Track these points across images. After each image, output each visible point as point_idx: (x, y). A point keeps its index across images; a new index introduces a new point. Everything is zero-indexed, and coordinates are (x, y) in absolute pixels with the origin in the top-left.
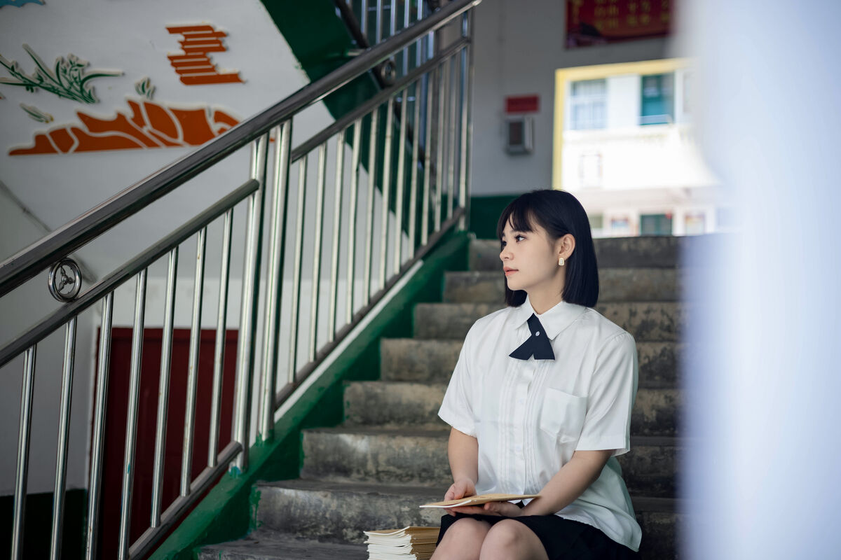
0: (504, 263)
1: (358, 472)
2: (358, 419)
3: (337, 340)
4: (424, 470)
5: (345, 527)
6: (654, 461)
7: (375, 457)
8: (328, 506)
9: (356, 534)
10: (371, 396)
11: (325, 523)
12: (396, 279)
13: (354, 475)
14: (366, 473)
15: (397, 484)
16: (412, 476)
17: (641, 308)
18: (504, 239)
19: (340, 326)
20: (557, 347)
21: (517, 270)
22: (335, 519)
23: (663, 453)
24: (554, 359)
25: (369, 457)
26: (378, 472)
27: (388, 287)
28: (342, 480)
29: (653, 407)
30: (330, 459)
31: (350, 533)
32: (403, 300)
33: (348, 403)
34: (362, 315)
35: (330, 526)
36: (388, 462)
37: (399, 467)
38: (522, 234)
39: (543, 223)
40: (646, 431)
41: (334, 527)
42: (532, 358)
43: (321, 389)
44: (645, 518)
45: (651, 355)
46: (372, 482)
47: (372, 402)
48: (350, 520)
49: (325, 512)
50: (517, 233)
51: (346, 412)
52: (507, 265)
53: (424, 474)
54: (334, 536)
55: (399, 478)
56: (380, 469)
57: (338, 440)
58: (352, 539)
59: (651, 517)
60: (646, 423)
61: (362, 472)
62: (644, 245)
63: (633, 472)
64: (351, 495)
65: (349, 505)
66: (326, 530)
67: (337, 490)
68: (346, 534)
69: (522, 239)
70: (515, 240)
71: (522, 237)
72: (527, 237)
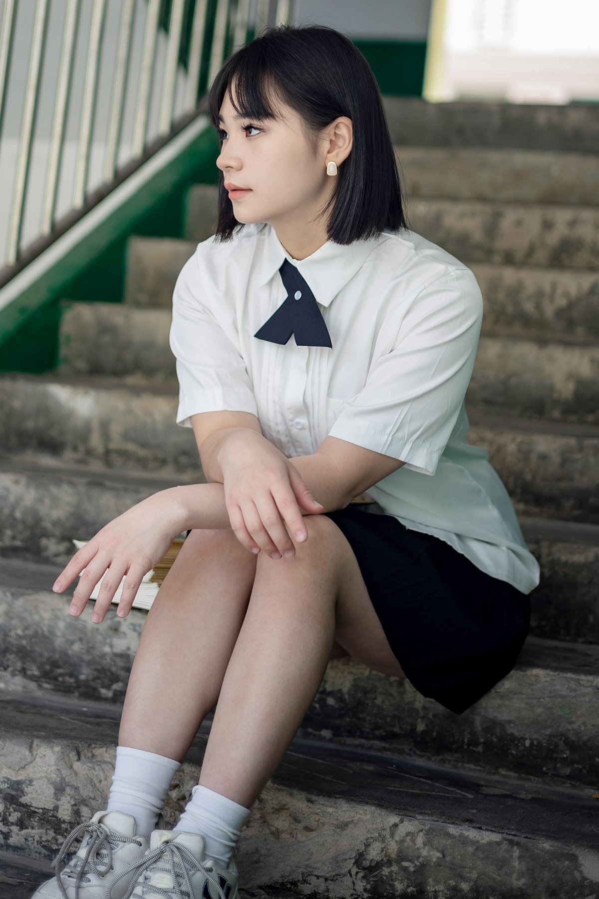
1: (75, 449)
2: (82, 365)
3: (57, 232)
4: (185, 453)
5: (46, 535)
6: (565, 461)
7: (105, 426)
8: (20, 499)
9: (63, 547)
10: (106, 329)
11: (13, 527)
12: (163, 142)
13: (68, 454)
14: (89, 453)
15: (137, 473)
16: (163, 462)
17: (562, 216)
19: (63, 211)
21: (251, 190)
22: (30, 521)
23: (581, 449)
24: (331, 346)
25: (95, 425)
26: (108, 452)
27: (148, 154)
28: (47, 461)
29: (570, 376)
30: (30, 425)
31: (52, 546)
32: (171, 178)
33: (68, 338)
34: (101, 196)
35: (20, 533)
36: (126, 436)
37: (144, 445)
38: (255, 123)
40: (556, 414)
41: (27, 534)
42: (292, 340)
43: (23, 310)
44: (544, 551)
45: (573, 291)
46: (96, 466)
47: (107, 338)
48: (56, 523)
49: (13, 509)
50: (246, 121)
51: (64, 351)
52: (230, 180)
53: (183, 460)
54: (26, 549)
55: (142, 462)
56: (113, 446)
57: (46, 395)
58: (57, 555)
59: (555, 549)
60: (556, 402)
61: (82, 449)
62: (575, 118)
63: (528, 477)
64: (58, 482)
65: (55, 500)
66: (14, 538)
67: (36, 475)
68: (46, 548)
69: (257, 132)
70: (244, 133)
71: (256, 129)
72: (265, 128)
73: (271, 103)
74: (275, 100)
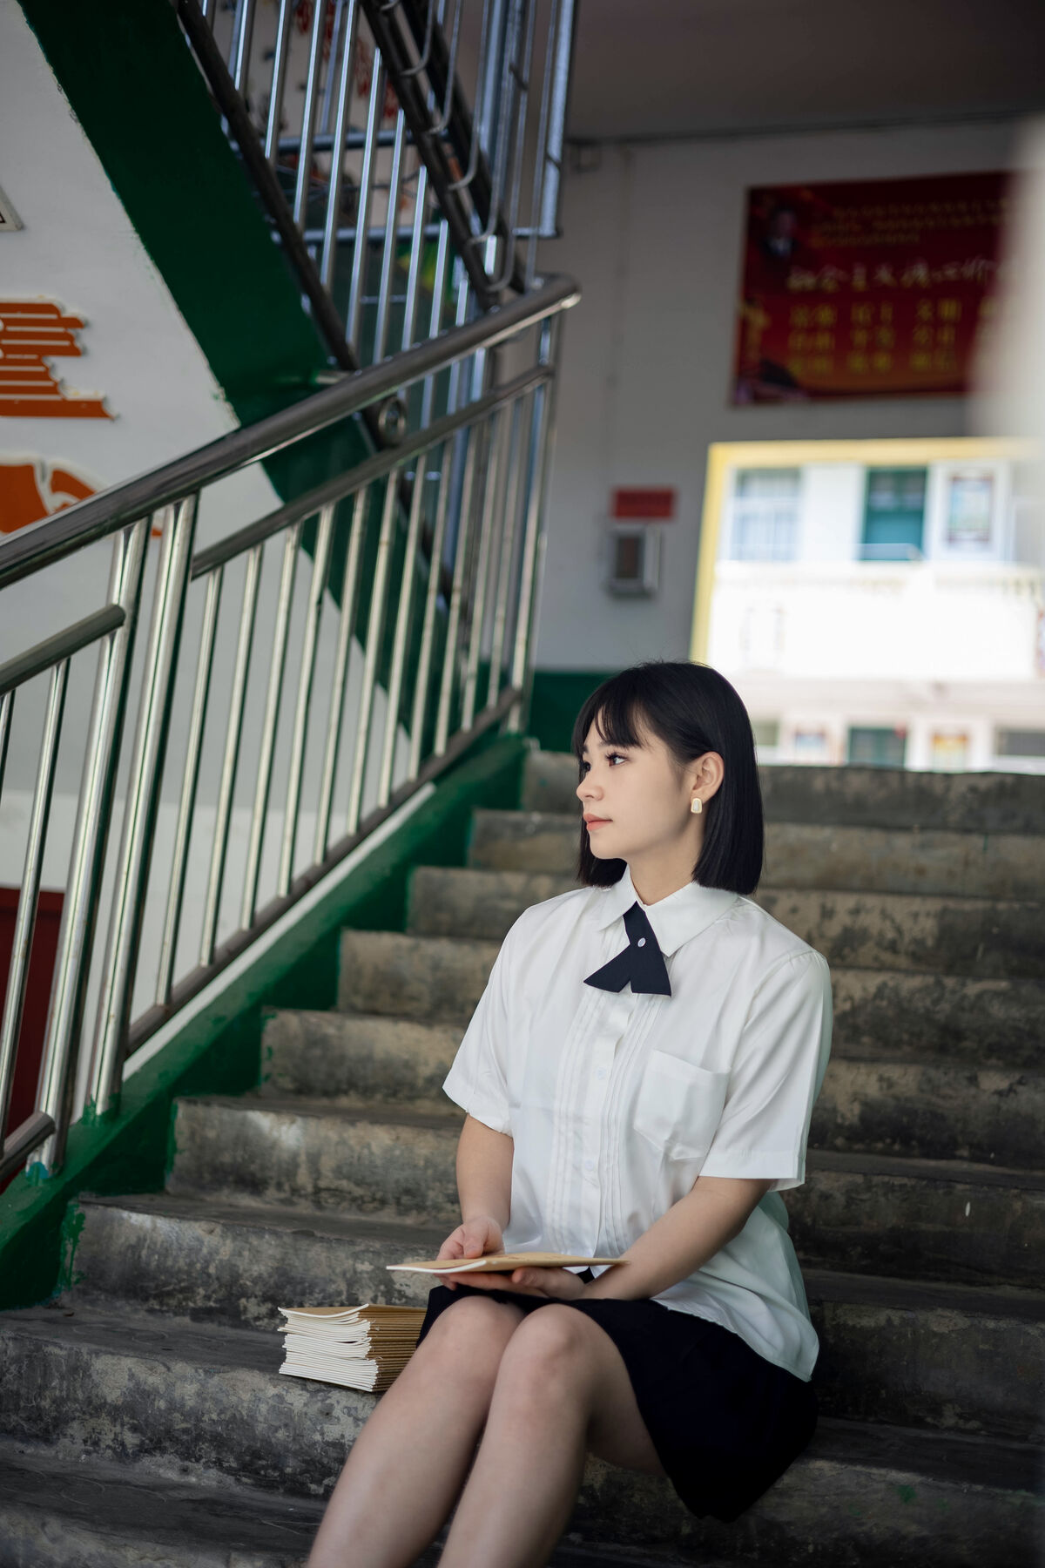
0: (584, 804)
1: (279, 1186)
2: (287, 1083)
3: (258, 927)
4: (407, 1192)
5: (245, 1294)
6: (850, 1201)
7: (314, 1160)
8: (214, 1252)
9: (264, 1309)
10: (315, 1041)
11: (206, 1285)
12: (381, 817)
13: (271, 1193)
14: (295, 1191)
15: (352, 1216)
16: (383, 1202)
17: (843, 903)
18: (585, 758)
19: (264, 900)
20: (677, 971)
21: (610, 820)
22: (226, 1277)
23: (869, 1188)
24: (669, 993)
25: (303, 1158)
26: (317, 1190)
27: (363, 831)
28: (246, 1201)
29: (855, 1097)
30: (226, 1158)
31: (253, 1308)
32: (391, 858)
33: (270, 1050)
34: (309, 883)
35: (214, 1292)
36: (338, 1172)
37: (358, 1184)
38: (620, 750)
39: (662, 730)
40: (840, 1141)
41: (222, 1293)
42: (628, 989)
43: (219, 1020)
44: (828, 1314)
45: (858, 994)
46: (304, 1208)
47: (317, 1052)
48: (257, 1280)
49: (207, 1263)
50: (611, 749)
51: (265, 1067)
52: (590, 810)
53: (405, 1199)
54: (222, 1311)
55: (358, 1203)
56: (322, 1184)
57: (244, 1123)
58: (257, 1318)
59: (839, 1312)
60: (839, 1127)
61: (287, 1187)
62: (856, 783)
63: (809, 1220)
64: (260, 1232)
65: (256, 1252)
66: (207, 1298)
67: (233, 1221)
68: (245, 1308)
69: (622, 760)
70: (608, 763)
71: (620, 757)
72: (630, 756)
73: (638, 731)
74: (643, 729)
